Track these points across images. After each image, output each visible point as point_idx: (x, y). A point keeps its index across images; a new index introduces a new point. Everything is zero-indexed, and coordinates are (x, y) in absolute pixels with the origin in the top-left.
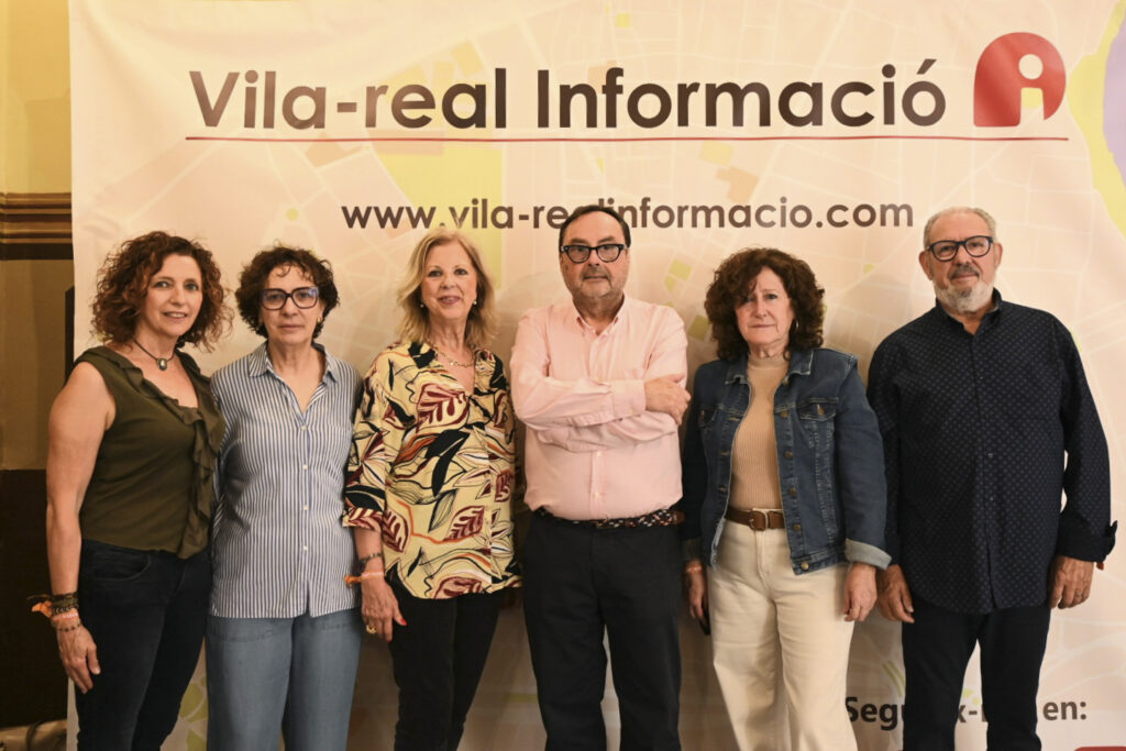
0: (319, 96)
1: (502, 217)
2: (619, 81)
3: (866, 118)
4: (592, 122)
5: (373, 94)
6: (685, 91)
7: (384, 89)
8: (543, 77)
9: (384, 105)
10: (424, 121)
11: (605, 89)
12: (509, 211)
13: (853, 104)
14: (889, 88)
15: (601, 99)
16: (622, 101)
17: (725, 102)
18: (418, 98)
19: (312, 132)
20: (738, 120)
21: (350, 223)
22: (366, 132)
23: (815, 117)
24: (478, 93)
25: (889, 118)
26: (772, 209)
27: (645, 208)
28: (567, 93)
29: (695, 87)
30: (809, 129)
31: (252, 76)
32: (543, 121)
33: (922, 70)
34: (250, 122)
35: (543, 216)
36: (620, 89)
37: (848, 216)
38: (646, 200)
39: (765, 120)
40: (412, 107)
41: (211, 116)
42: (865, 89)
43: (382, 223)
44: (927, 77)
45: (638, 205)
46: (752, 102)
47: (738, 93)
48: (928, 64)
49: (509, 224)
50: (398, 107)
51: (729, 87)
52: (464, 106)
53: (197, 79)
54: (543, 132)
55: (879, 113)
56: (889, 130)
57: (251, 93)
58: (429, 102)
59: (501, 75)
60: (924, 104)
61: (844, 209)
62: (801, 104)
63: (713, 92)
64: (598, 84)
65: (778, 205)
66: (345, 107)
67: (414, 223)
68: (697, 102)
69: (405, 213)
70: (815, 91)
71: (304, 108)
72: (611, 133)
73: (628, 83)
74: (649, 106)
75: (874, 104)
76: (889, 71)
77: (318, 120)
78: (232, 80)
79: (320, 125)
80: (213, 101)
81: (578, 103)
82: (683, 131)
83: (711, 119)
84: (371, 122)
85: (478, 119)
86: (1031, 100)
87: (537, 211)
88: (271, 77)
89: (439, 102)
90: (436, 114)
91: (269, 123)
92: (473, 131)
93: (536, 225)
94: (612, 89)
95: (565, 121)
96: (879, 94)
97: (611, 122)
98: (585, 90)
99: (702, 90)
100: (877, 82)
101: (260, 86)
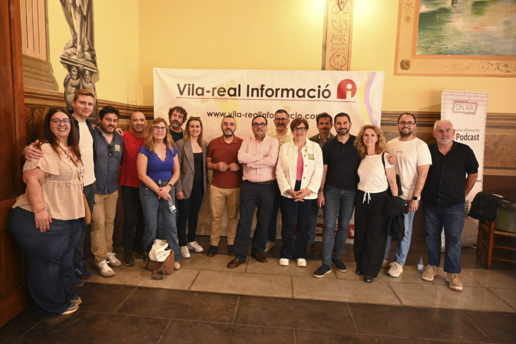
0: (203, 89)
1: (239, 115)
2: (264, 87)
3: (314, 97)
4: (258, 96)
5: (214, 89)
6: (277, 90)
7: (216, 88)
8: (248, 86)
9: (216, 91)
10: (224, 95)
11: (261, 89)
12: (241, 114)
13: (312, 94)
14: (319, 90)
15: (260, 91)
16: (264, 91)
17: (285, 92)
18: (222, 90)
19: (201, 97)
20: (288, 96)
21: (209, 116)
22: (212, 97)
23: (304, 96)
24: (235, 89)
25: (319, 97)
26: (294, 115)
27: (268, 114)
28: (253, 90)
29: (279, 89)
30: (302, 98)
31: (189, 85)
32: (248, 96)
33: (326, 87)
34: (189, 94)
35: (247, 115)
36: (264, 89)
37: (309, 117)
38: (268, 112)
39: (293, 96)
40: (221, 92)
41: (181, 93)
42: (314, 90)
43: (215, 116)
44: (327, 88)
45: (266, 113)
46: (291, 92)
47: (288, 91)
48: (327, 85)
49: (240, 116)
50: (219, 92)
51: (286, 89)
52: (232, 92)
53: (178, 85)
54: (248, 98)
55: (317, 95)
56: (319, 99)
57: (189, 88)
58: (225, 91)
59: (239, 86)
60: (326, 94)
61: (308, 115)
62: (301, 93)
63: (283, 90)
64: (259, 88)
65: (295, 114)
66: (208, 92)
67: (221, 116)
68: (279, 92)
69: (220, 114)
70: (304, 91)
71: (200, 91)
72: (262, 98)
73: (265, 88)
74: (270, 93)
75: (316, 94)
76: (319, 87)
77: (202, 94)
78: (185, 85)
79: (203, 95)
80: (182, 89)
81: (255, 92)
82: (276, 98)
83: (282, 96)
84: (213, 95)
85: (235, 95)
86: (349, 94)
87: (246, 114)
88: (193, 85)
89: (227, 91)
90: (226, 93)
91: (193, 94)
92: (234, 97)
93: (246, 117)
94: (262, 89)
95: (252, 96)
96: (317, 92)
97: (262, 96)
98: (257, 89)
99: (281, 90)
100: (317, 89)
101: (191, 87)
